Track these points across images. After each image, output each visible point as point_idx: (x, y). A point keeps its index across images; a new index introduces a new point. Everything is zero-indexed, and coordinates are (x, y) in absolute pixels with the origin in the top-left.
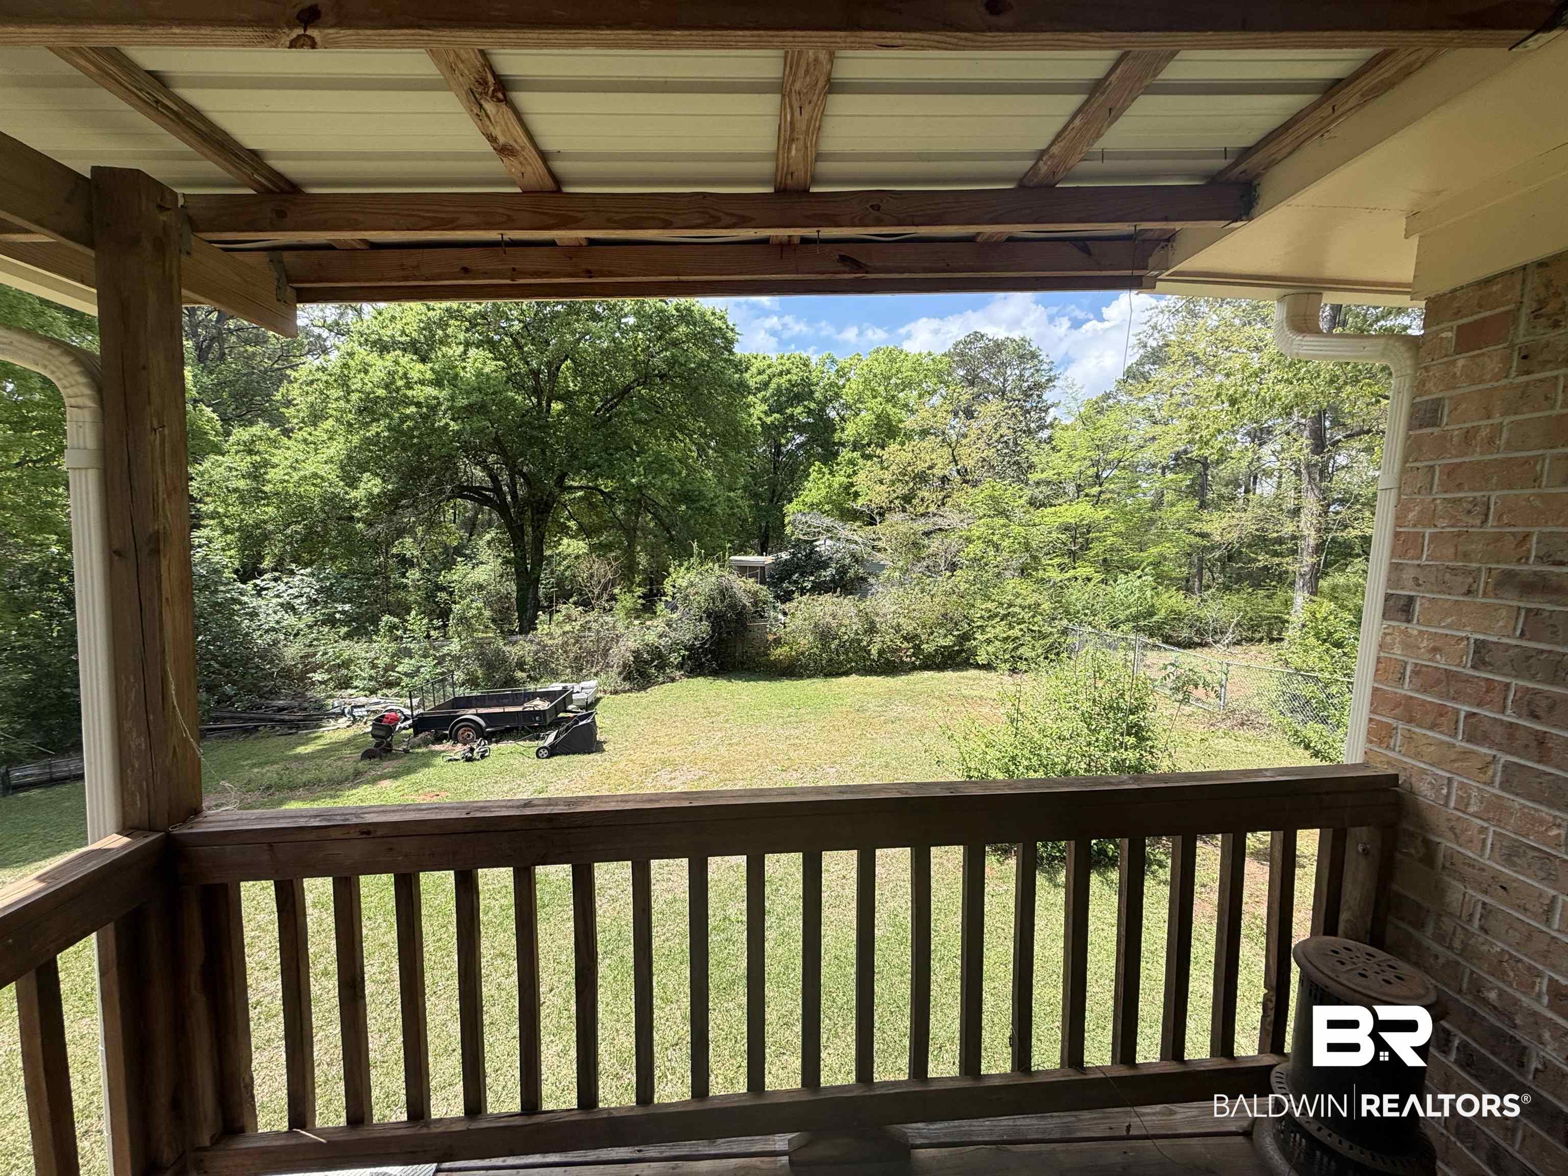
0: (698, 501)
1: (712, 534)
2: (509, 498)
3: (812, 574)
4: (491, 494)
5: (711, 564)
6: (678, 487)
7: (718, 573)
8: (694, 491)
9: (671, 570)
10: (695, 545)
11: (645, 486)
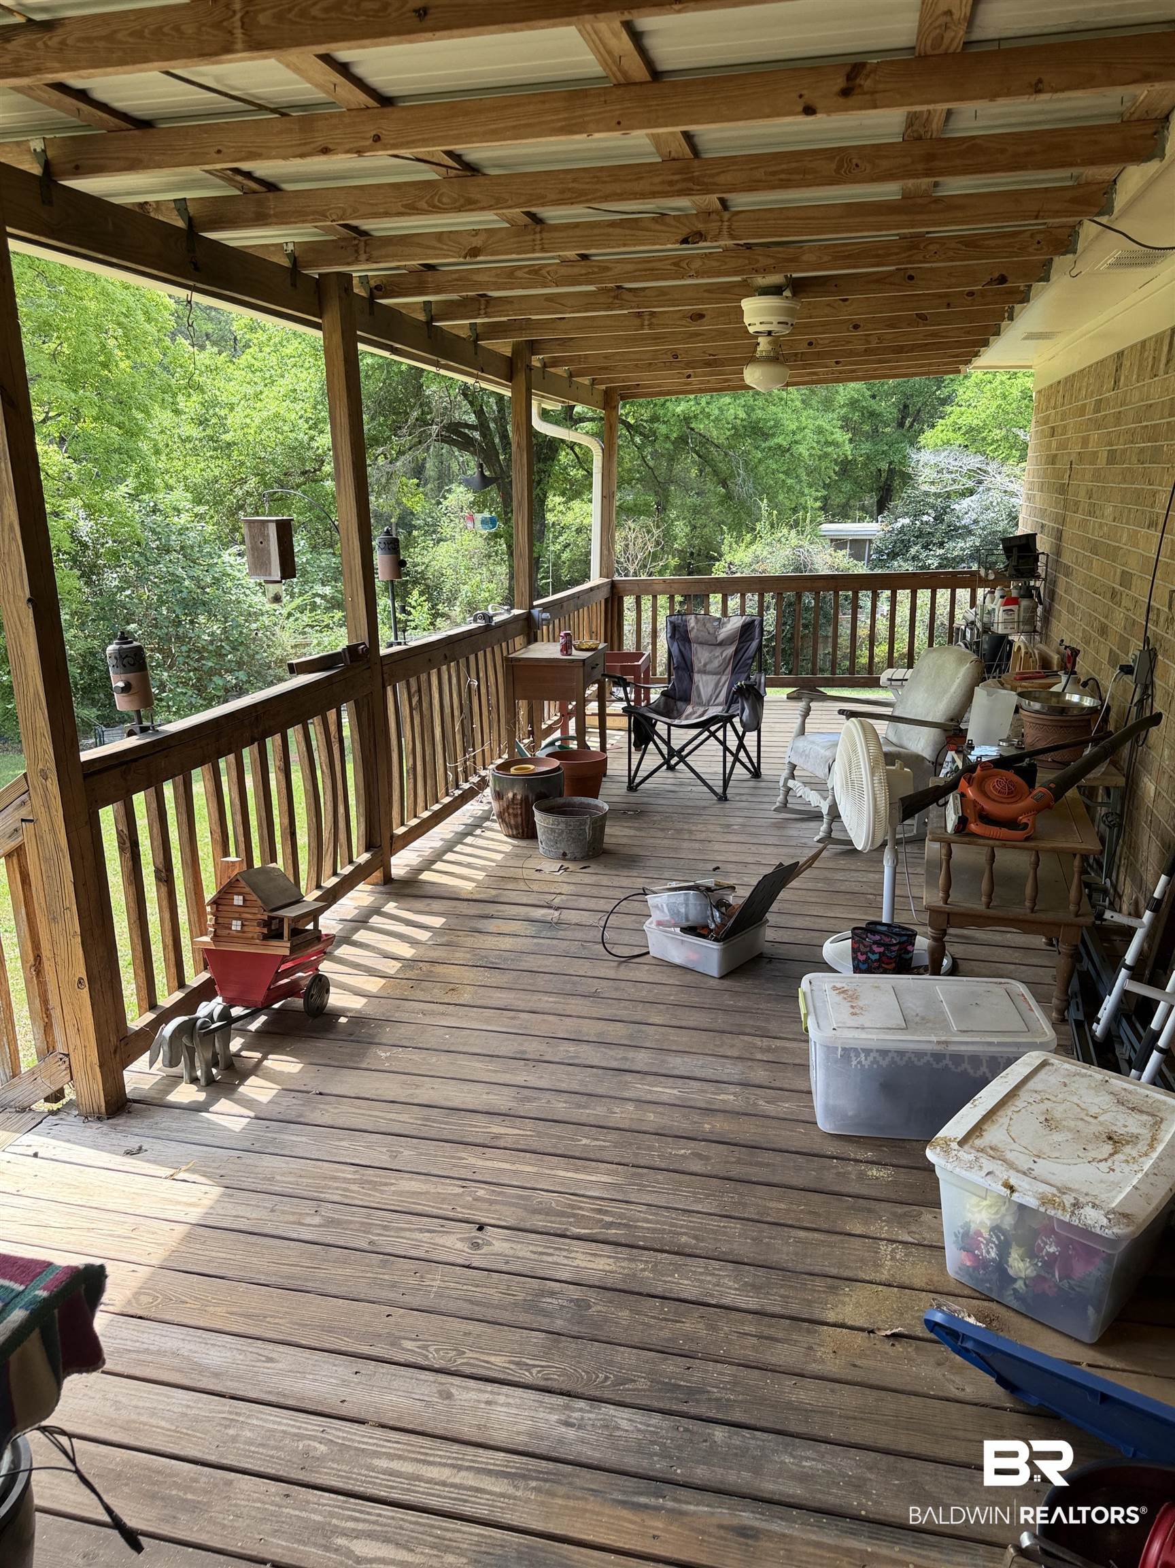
0: (773, 435)
1: (790, 489)
2: (497, 440)
3: (941, 545)
4: (476, 435)
5: (785, 531)
6: (742, 415)
7: (794, 542)
8: (765, 420)
9: (725, 548)
10: (764, 504)
11: (695, 417)
